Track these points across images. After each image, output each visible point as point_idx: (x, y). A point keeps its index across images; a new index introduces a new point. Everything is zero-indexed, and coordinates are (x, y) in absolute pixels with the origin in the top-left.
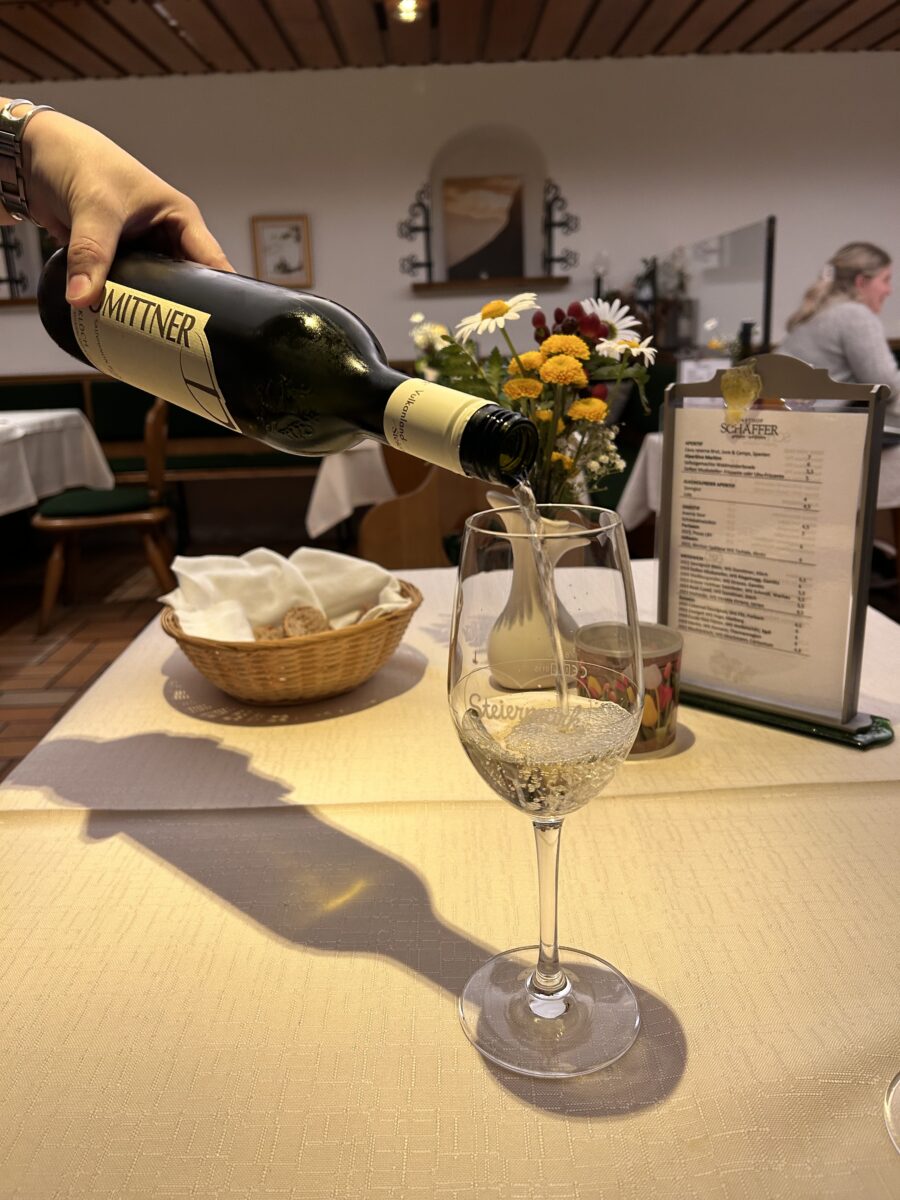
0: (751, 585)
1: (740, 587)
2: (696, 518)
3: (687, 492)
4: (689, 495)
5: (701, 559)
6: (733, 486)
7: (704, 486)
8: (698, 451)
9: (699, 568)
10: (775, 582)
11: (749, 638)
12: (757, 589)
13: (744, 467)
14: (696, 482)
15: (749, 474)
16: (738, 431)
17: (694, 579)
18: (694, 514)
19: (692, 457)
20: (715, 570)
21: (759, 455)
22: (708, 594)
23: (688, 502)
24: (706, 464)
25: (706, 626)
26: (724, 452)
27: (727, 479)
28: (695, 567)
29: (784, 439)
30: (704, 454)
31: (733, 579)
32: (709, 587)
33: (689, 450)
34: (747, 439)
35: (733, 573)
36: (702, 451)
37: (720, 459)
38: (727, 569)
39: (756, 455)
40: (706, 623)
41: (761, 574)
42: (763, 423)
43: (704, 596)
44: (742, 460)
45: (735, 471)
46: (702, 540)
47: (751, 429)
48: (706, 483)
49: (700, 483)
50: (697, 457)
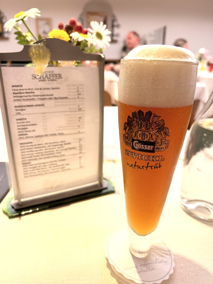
0: (58, 148)
2: (25, 124)
3: (17, 112)
4: (19, 113)
5: (31, 143)
6: (43, 105)
7: (27, 107)
8: (20, 90)
9: (31, 147)
10: (69, 143)
11: (60, 170)
12: (61, 149)
13: (48, 95)
14: (22, 106)
15: (51, 98)
16: (42, 78)
17: (29, 153)
18: (24, 123)
19: (18, 93)
20: (40, 146)
21: (55, 88)
22: (38, 158)
23: (19, 117)
24: (26, 96)
25: (39, 172)
26: (36, 89)
27: (39, 102)
28: (28, 148)
29: (65, 80)
30: (25, 91)
31: (50, 147)
33: (15, 90)
34: (47, 82)
35: (49, 145)
36: (23, 90)
37: (34, 93)
38: (46, 144)
39: (53, 89)
41: (62, 142)
42: (54, 73)
43: (36, 159)
44: (46, 92)
45: (43, 98)
46: (30, 134)
47: (48, 77)
48: (28, 106)
49: (25, 106)
50: (20, 93)
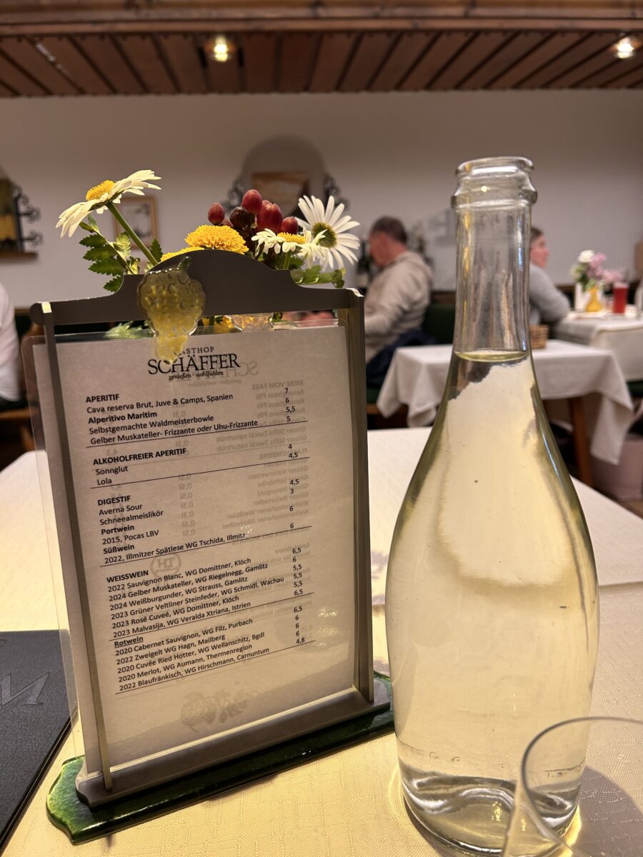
0: (227, 583)
1: (212, 591)
2: (126, 514)
3: (102, 477)
4: (108, 482)
5: (145, 573)
7: (133, 462)
8: (111, 409)
9: (143, 588)
10: (263, 566)
11: (235, 655)
12: (238, 585)
14: (115, 460)
15: (206, 428)
16: (178, 368)
17: (136, 608)
18: (121, 510)
19: (103, 420)
20: (171, 582)
21: (217, 399)
22: (164, 621)
23: (107, 493)
24: (130, 428)
25: (166, 668)
26: (158, 404)
27: (171, 444)
28: (134, 590)
29: (249, 371)
30: (125, 412)
31: (202, 584)
32: (165, 610)
33: (94, 411)
34: (194, 378)
35: (199, 576)
36: (120, 408)
37: (155, 414)
38: (188, 574)
39: (211, 399)
40: (168, 663)
41: (242, 562)
42: (214, 353)
43: (159, 626)
44: (191, 411)
45: (181, 428)
46: (140, 546)
48: (136, 457)
49: (125, 458)
